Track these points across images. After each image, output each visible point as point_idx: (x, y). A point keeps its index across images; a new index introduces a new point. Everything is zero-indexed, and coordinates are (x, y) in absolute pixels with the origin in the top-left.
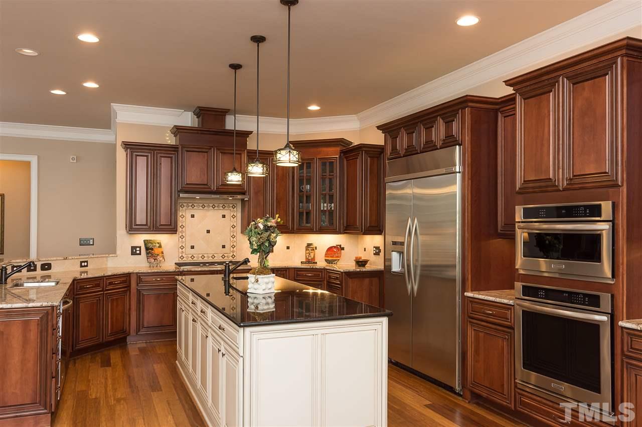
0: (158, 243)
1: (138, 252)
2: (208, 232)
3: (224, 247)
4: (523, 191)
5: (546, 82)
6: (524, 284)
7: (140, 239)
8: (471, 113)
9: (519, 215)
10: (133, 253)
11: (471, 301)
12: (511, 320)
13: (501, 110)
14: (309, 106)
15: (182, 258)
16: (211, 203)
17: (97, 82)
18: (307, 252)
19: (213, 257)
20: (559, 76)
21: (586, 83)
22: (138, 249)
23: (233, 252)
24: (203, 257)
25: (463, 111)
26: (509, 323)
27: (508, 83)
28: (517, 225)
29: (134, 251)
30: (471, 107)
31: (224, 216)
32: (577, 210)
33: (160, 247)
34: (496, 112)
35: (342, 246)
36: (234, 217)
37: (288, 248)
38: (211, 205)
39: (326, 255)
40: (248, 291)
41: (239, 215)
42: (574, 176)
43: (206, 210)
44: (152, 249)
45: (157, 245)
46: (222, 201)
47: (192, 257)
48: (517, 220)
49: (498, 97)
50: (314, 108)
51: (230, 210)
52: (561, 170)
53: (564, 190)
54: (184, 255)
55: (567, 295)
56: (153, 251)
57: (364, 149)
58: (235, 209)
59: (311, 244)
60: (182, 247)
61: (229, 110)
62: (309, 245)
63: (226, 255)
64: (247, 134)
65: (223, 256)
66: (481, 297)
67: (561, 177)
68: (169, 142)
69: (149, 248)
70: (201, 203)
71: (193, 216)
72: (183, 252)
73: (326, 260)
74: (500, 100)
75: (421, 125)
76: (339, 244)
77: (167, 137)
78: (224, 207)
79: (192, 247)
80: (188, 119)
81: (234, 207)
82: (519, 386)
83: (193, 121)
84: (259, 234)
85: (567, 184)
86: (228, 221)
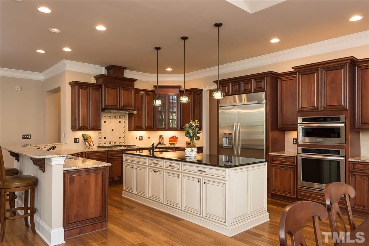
0: (89, 136)
1: (78, 141)
2: (113, 130)
3: (120, 138)
4: (300, 111)
5: (313, 69)
6: (302, 148)
7: (79, 134)
8: (271, 78)
9: (300, 121)
10: (75, 142)
11: (272, 156)
12: (295, 162)
13: (280, 78)
14: (167, 68)
15: (100, 144)
16: (114, 115)
17: (70, 48)
18: (160, 139)
19: (115, 143)
20: (319, 68)
21: (332, 71)
22: (78, 139)
23: (124, 140)
24: (110, 143)
25: (267, 77)
26: (294, 164)
27: (293, 68)
28: (299, 125)
29: (76, 141)
30: (271, 76)
31: (120, 122)
32: (329, 119)
33: (90, 138)
34: (277, 78)
35: (177, 136)
36: (124, 122)
37: (149, 138)
38: (114, 116)
39: (169, 141)
40: (186, 156)
41: (127, 121)
42: (326, 106)
43: (111, 118)
44: (87, 139)
45: (89, 137)
46: (119, 114)
47: (105, 143)
48: (298, 123)
49: (279, 73)
50: (169, 69)
51: (123, 119)
52: (320, 104)
53: (321, 111)
54: (101, 142)
55: (324, 151)
56: (88, 141)
57: (194, 90)
58: (125, 118)
59: (162, 136)
60: (100, 138)
61: (126, 67)
62: (161, 136)
63: (121, 142)
64: (134, 80)
65: (120, 143)
66: (278, 154)
67: (320, 106)
68: (93, 82)
69: (85, 139)
70: (109, 115)
71: (105, 122)
72: (100, 141)
73: (169, 143)
74: (280, 74)
75: (242, 82)
76: (175, 135)
77: (92, 79)
78: (120, 117)
79: (105, 138)
80: (103, 71)
81: (124, 117)
82: (299, 188)
83: (105, 72)
84: (193, 129)
85: (323, 109)
86: (122, 125)
